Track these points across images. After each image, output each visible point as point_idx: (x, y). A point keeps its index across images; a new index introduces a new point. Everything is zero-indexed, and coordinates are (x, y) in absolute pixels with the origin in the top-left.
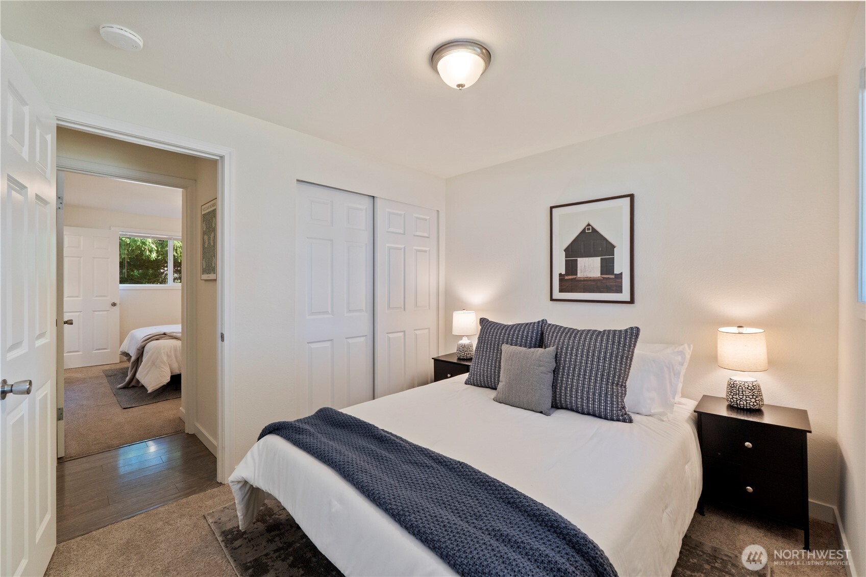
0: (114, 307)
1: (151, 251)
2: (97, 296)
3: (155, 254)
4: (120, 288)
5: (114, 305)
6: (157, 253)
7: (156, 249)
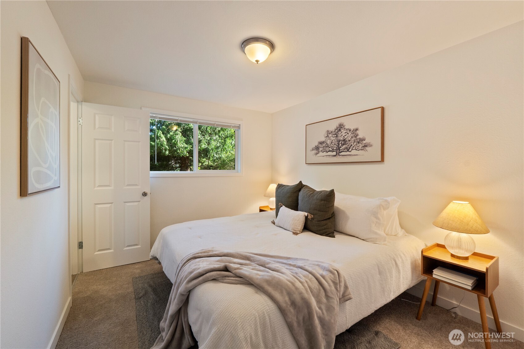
0: (145, 197)
1: (166, 150)
2: (128, 185)
3: (168, 151)
4: (151, 176)
5: (145, 194)
6: (169, 151)
7: (168, 148)
